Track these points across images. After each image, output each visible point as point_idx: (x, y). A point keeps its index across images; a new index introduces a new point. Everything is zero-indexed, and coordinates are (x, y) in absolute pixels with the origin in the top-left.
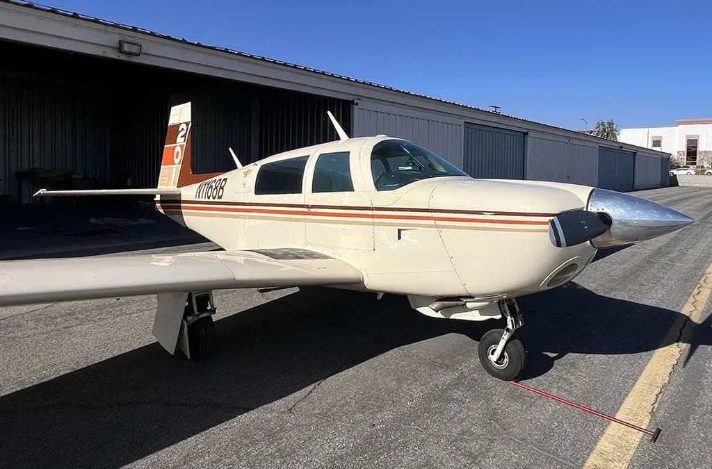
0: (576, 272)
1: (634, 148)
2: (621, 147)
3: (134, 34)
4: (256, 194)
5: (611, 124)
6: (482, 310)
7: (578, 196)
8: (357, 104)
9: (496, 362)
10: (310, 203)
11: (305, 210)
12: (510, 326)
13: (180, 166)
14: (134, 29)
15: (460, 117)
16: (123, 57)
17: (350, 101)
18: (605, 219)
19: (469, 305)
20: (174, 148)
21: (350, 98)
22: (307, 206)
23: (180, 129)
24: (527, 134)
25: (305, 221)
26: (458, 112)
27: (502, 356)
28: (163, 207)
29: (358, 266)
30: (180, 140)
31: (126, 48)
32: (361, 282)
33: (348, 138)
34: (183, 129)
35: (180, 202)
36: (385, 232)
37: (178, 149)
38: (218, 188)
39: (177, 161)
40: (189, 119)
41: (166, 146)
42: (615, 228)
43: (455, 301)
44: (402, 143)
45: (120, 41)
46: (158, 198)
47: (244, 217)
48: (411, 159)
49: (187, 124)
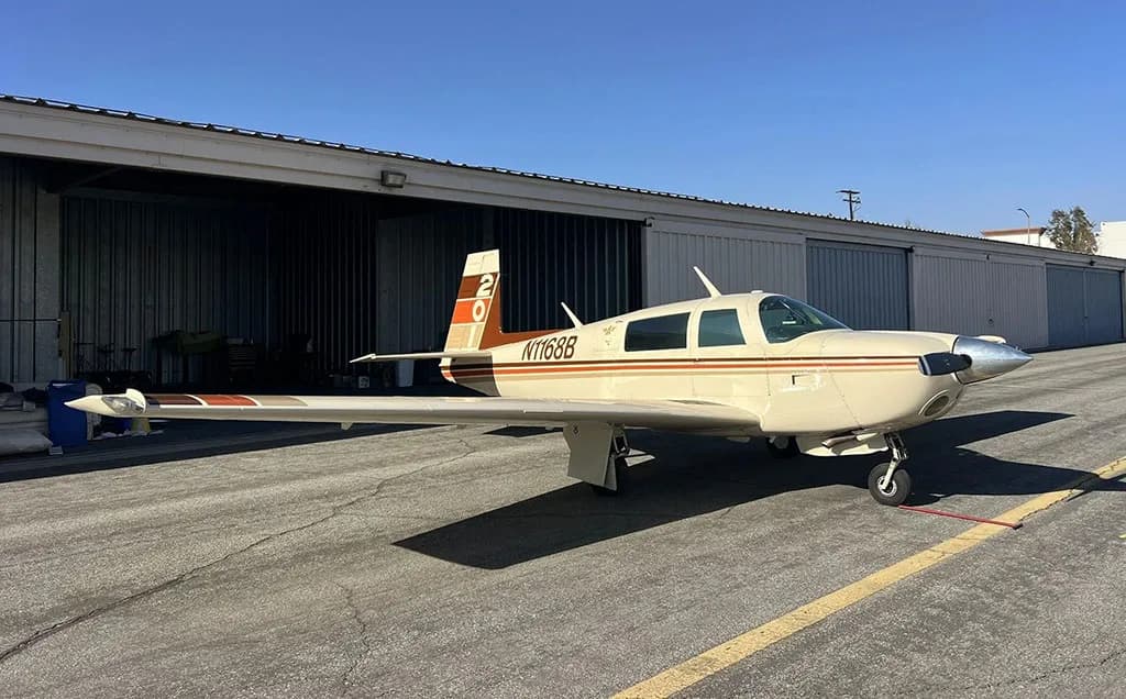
0: (947, 406)
1: (1114, 264)
2: (1092, 263)
3: (397, 161)
4: (626, 350)
5: (1078, 213)
6: (869, 442)
7: (944, 342)
8: (650, 225)
9: (885, 491)
10: (697, 358)
11: (692, 363)
12: (896, 456)
13: (484, 323)
14: (398, 156)
15: (799, 232)
16: (384, 191)
17: (640, 222)
18: (967, 360)
19: (859, 438)
20: (473, 303)
21: (640, 218)
22: (694, 360)
23: (482, 281)
24: (911, 250)
25: (692, 374)
26: (792, 224)
27: (890, 485)
28: (453, 375)
29: (753, 411)
30: (483, 293)
31: (391, 179)
32: (756, 425)
33: (719, 294)
34: (487, 281)
35: (491, 365)
36: (780, 379)
37: (480, 303)
38: (564, 347)
39: (477, 318)
40: (497, 268)
41: (458, 300)
42: (974, 367)
43: (847, 435)
44: (782, 298)
45: (382, 173)
46: (446, 362)
47: (611, 375)
48: (791, 313)
49: (494, 275)
